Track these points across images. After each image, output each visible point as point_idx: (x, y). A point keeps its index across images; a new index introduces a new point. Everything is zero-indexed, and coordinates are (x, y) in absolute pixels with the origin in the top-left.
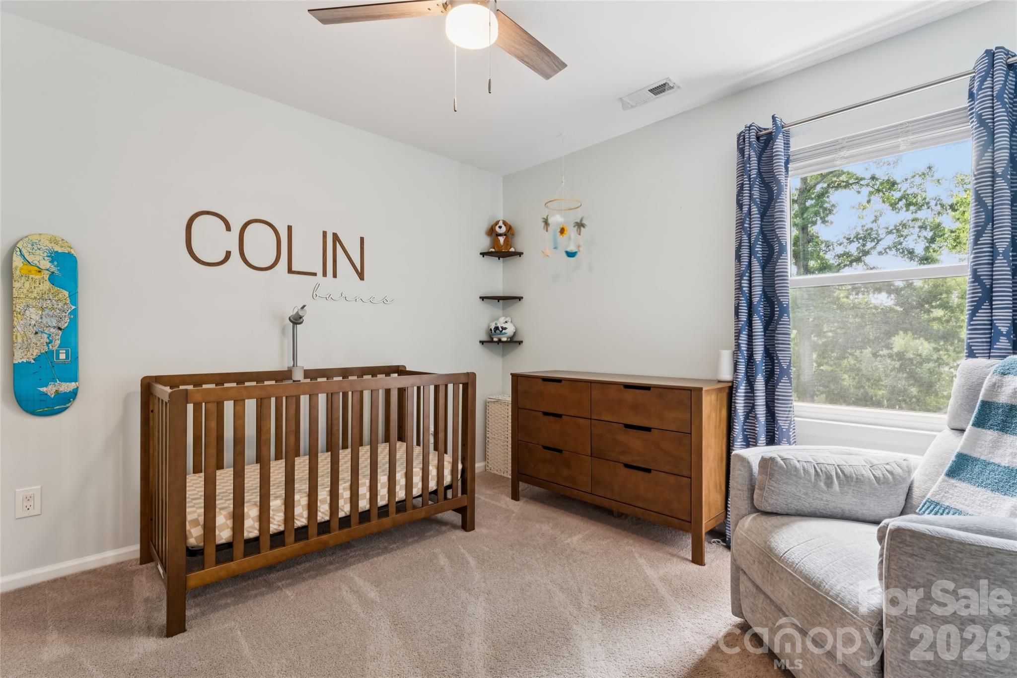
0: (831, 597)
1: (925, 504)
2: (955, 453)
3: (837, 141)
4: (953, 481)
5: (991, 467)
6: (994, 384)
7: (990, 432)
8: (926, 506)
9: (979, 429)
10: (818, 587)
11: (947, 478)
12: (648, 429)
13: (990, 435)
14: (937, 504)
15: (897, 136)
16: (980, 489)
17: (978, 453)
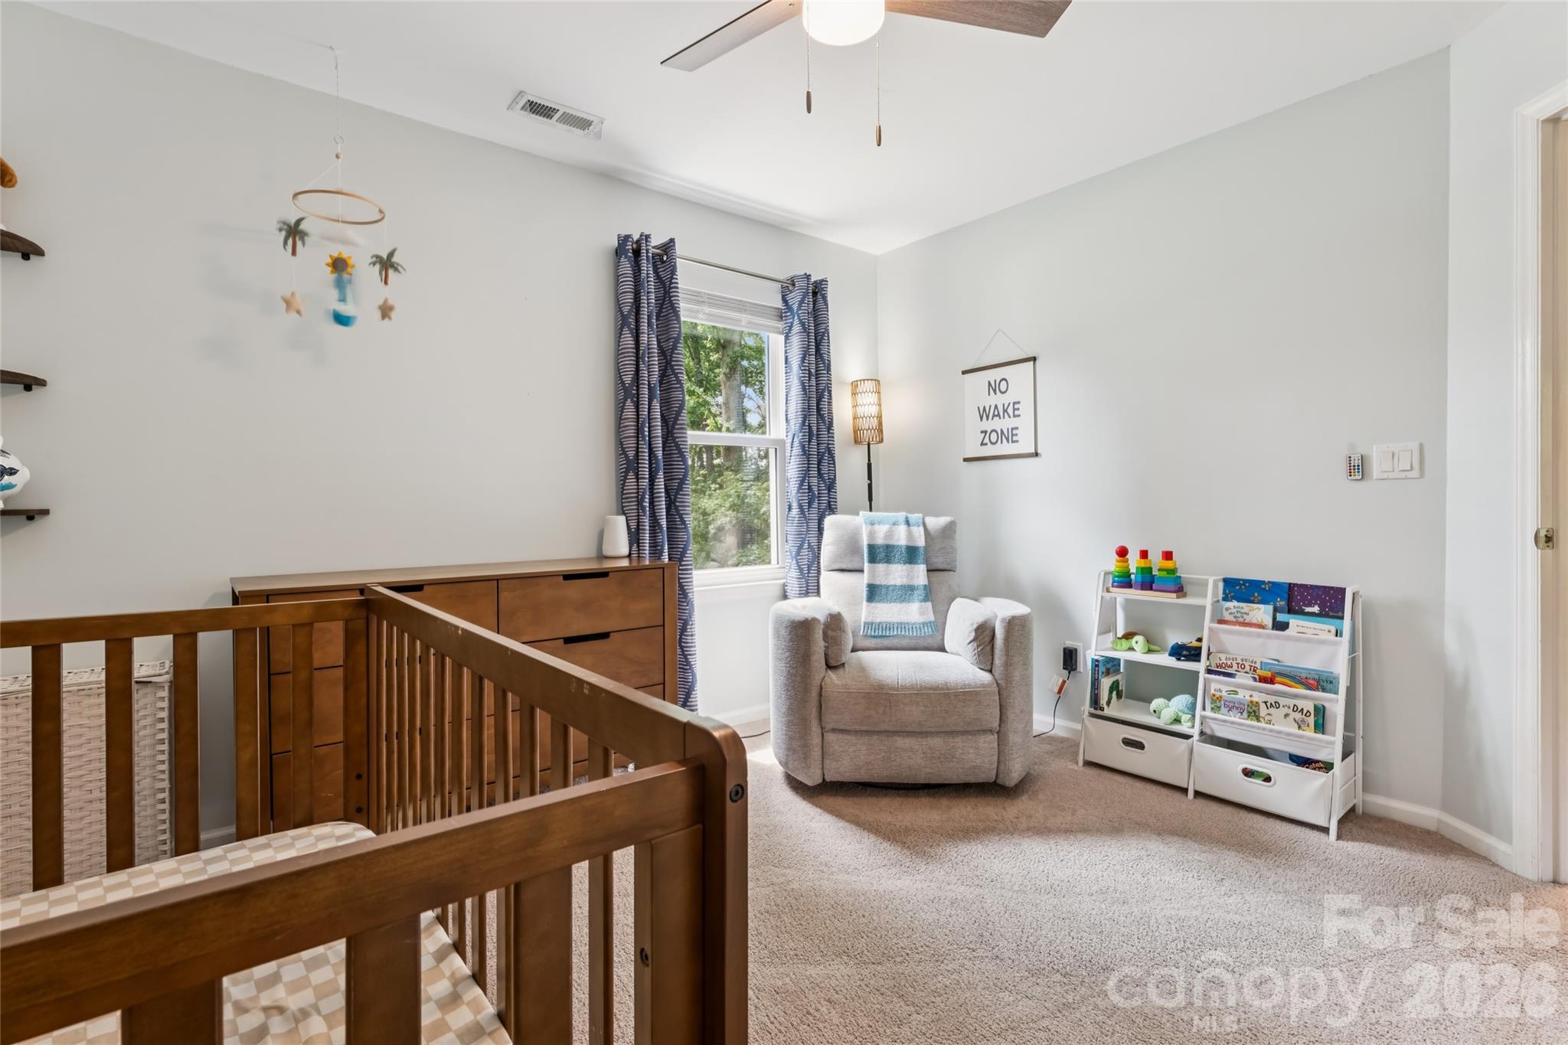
0: (961, 688)
1: (864, 626)
2: (865, 586)
3: (699, 293)
4: (873, 604)
5: (892, 587)
6: (870, 532)
7: (880, 565)
8: (866, 628)
9: (873, 565)
10: (948, 689)
11: (868, 604)
12: (605, 636)
13: (881, 567)
14: (872, 624)
15: (740, 310)
16: (892, 604)
17: (879, 581)
